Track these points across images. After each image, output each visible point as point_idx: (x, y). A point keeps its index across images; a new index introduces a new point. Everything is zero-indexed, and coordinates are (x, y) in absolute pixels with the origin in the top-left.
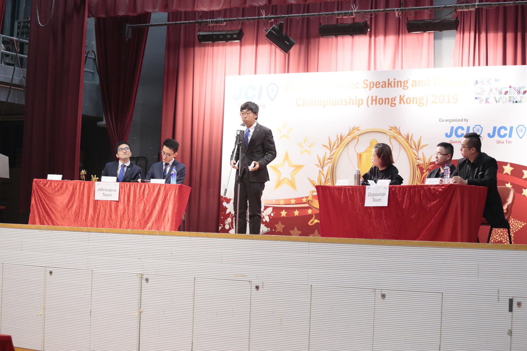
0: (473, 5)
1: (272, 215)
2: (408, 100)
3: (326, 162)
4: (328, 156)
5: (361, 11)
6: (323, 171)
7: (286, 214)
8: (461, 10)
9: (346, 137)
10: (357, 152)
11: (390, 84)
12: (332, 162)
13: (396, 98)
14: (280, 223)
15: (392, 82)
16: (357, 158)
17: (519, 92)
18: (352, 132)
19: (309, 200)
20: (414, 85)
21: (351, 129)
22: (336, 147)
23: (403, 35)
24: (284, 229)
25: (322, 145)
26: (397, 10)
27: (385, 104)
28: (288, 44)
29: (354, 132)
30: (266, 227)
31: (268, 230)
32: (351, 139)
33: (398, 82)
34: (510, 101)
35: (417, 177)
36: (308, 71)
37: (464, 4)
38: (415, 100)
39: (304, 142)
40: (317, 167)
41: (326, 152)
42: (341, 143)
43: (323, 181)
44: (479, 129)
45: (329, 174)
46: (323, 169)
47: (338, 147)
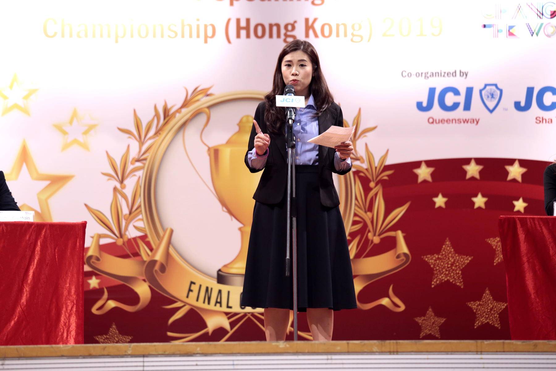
2: (327, 29)
3: (130, 167)
4: (134, 153)
6: (124, 187)
9: (179, 111)
10: (207, 146)
12: (146, 168)
13: (296, 25)
16: (208, 158)
19: (91, 257)
21: (190, 93)
22: (155, 134)
25: (120, 129)
27: (271, 36)
29: (198, 100)
32: (189, 114)
35: (356, 199)
38: (341, 29)
39: (71, 122)
40: (109, 179)
41: (129, 146)
42: (165, 124)
43: (126, 211)
44: (494, 94)
45: (140, 195)
46: (123, 185)
47: (160, 134)
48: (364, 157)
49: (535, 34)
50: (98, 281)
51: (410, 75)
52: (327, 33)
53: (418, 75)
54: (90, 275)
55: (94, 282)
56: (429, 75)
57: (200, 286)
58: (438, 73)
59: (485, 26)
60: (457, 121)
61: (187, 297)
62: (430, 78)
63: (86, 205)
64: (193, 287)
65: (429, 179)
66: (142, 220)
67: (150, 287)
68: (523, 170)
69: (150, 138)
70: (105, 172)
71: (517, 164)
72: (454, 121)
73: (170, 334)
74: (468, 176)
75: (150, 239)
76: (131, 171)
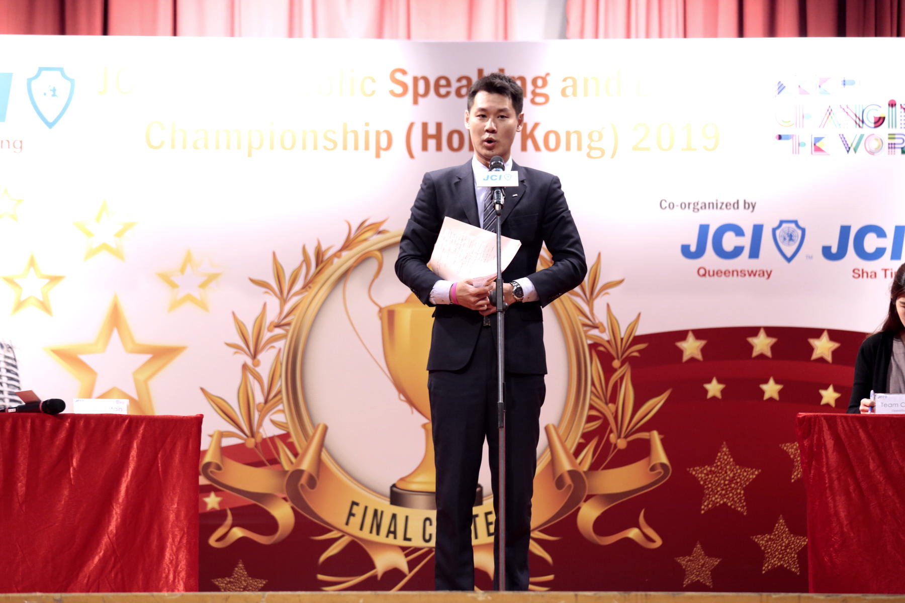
2: (552, 138)
3: (266, 335)
4: (272, 315)
6: (257, 364)
9: (337, 254)
19: (208, 464)
21: (353, 230)
34: (892, 146)
35: (593, 384)
38: (574, 139)
39: (182, 271)
40: (236, 353)
41: (265, 305)
42: (318, 273)
43: (259, 398)
44: (794, 234)
45: (280, 376)
46: (256, 360)
47: (310, 287)
48: (605, 325)
49: (852, 149)
50: (218, 499)
51: (672, 206)
52: (552, 144)
53: (684, 206)
54: (207, 490)
55: (212, 501)
56: (699, 207)
57: (366, 508)
58: (713, 204)
59: (780, 137)
60: (739, 274)
61: (347, 524)
62: (700, 210)
63: (202, 389)
64: (355, 510)
65: (699, 357)
66: (283, 411)
67: (293, 508)
68: (834, 345)
69: (296, 294)
70: (230, 341)
71: (825, 337)
72: (735, 273)
73: (320, 577)
74: (755, 353)
75: (294, 439)
76: (267, 340)
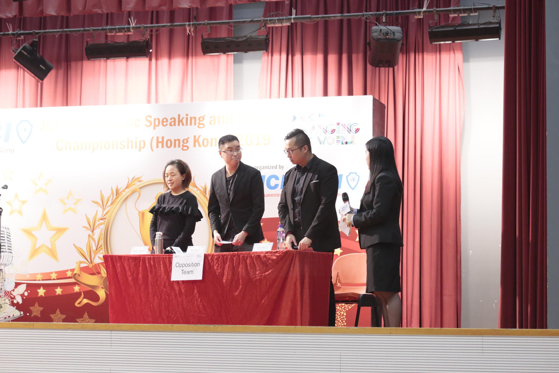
0: (288, 19)
1: (26, 294)
2: (205, 141)
3: (97, 223)
4: (100, 215)
5: (141, 26)
6: (93, 235)
7: (45, 293)
8: (273, 25)
9: (124, 191)
10: (138, 211)
11: (180, 121)
12: (105, 224)
13: (189, 139)
14: (37, 305)
15: (183, 118)
16: (139, 217)
17: (350, 131)
18: (132, 184)
19: (75, 274)
20: (212, 122)
21: (130, 180)
22: (111, 204)
23: (194, 57)
24: (42, 312)
25: (93, 201)
26: (189, 25)
27: (175, 147)
28: (44, 68)
29: (134, 184)
30: (18, 310)
31: (21, 315)
32: (130, 192)
33: (191, 118)
34: (338, 141)
36: (67, 105)
37: (277, 18)
39: (68, 198)
40: (86, 230)
41: (97, 211)
42: (117, 198)
43: (94, 248)
45: (102, 239)
46: (93, 233)
47: (113, 204)
49: (322, 143)
50: (79, 288)
52: (205, 144)
54: (74, 284)
56: (261, 168)
58: (267, 167)
63: (74, 244)
66: (103, 253)
67: (105, 291)
70: (84, 226)
76: (98, 225)
